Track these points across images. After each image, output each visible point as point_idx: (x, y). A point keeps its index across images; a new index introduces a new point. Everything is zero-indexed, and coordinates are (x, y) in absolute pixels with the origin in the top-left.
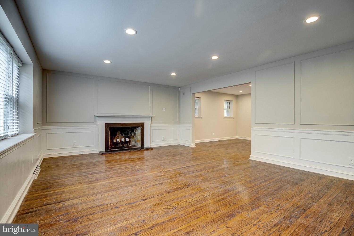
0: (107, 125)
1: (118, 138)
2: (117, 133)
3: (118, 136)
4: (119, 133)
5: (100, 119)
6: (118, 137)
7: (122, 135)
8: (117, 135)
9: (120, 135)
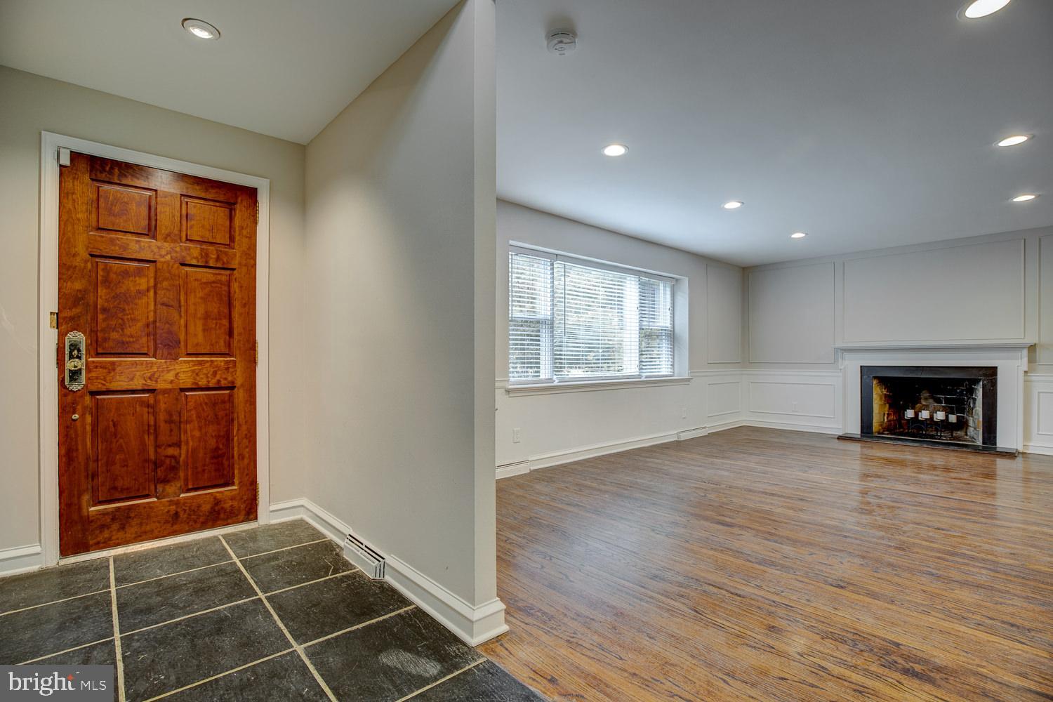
0: (864, 370)
1: (926, 408)
2: (920, 395)
3: (924, 403)
4: (925, 394)
5: (847, 355)
6: (924, 405)
7: (938, 401)
8: (920, 399)
9: (931, 401)
